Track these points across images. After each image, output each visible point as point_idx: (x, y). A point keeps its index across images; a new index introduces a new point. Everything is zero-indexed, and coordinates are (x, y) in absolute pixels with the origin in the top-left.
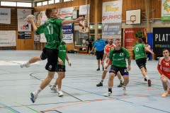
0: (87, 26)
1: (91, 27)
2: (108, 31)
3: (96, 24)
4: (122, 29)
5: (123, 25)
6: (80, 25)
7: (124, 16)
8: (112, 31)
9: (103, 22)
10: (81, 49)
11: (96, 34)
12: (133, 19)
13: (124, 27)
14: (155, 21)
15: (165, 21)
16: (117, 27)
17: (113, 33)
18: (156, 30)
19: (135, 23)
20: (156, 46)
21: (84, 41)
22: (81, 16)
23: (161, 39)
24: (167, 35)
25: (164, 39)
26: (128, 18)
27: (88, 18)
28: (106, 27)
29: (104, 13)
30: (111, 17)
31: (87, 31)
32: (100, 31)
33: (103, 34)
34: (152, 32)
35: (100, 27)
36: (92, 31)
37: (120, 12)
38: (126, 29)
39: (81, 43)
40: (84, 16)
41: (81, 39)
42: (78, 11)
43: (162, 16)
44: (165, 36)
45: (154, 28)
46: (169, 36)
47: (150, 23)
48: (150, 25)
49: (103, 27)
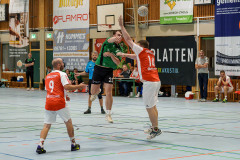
0: (24, 35)
1: (33, 37)
2: (64, 44)
3: (42, 31)
4: (91, 41)
5: (93, 31)
6: (12, 33)
7: (93, 16)
8: (72, 44)
9: (55, 27)
10: (14, 79)
11: (42, 50)
12: (110, 21)
13: (94, 35)
14: (149, 24)
15: (167, 25)
16: (81, 36)
17: (74, 48)
19: (114, 28)
21: (20, 63)
23: (161, 57)
24: (171, 50)
25: (165, 58)
26: (101, 20)
27: (26, 19)
28: (60, 37)
29: (57, 10)
30: (70, 17)
31: (26, 43)
32: (50, 44)
33: (55, 48)
35: (49, 36)
36: (35, 45)
37: (85, 8)
38: (98, 41)
39: (14, 67)
40: (19, 15)
41: (15, 60)
42: (7, 6)
43: (161, 15)
44: (168, 52)
45: (148, 38)
46: (174, 52)
47: (141, 29)
48: (141, 32)
49: (55, 36)
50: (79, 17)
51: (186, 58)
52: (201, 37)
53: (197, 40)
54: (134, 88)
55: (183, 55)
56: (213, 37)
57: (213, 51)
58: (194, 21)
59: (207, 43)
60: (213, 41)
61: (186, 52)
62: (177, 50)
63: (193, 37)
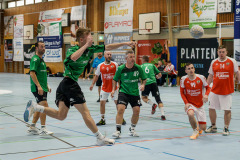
3: (96, 34)
5: (136, 34)
6: (72, 36)
7: (136, 22)
9: (106, 31)
12: (149, 26)
14: (180, 29)
16: (126, 40)
18: (182, 43)
19: (152, 32)
20: (183, 65)
22: (74, 22)
23: (189, 55)
24: (198, 49)
25: (193, 56)
26: (142, 25)
29: (108, 17)
30: (117, 24)
34: (176, 45)
35: (101, 38)
37: (130, 16)
38: (139, 42)
40: (78, 22)
42: (69, 15)
43: (190, 22)
44: (195, 51)
45: (179, 40)
46: (200, 52)
47: (173, 32)
48: (173, 35)
49: (105, 38)
50: (125, 23)
51: (209, 56)
52: (223, 39)
53: (219, 41)
54: (168, 79)
55: (207, 53)
56: (232, 39)
57: (232, 50)
58: (217, 26)
59: (228, 43)
60: (232, 43)
61: (210, 51)
62: (203, 49)
63: (215, 39)
